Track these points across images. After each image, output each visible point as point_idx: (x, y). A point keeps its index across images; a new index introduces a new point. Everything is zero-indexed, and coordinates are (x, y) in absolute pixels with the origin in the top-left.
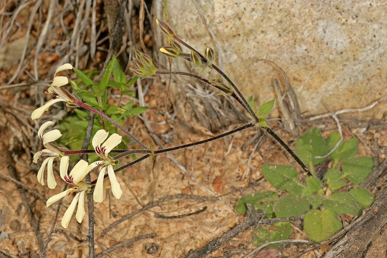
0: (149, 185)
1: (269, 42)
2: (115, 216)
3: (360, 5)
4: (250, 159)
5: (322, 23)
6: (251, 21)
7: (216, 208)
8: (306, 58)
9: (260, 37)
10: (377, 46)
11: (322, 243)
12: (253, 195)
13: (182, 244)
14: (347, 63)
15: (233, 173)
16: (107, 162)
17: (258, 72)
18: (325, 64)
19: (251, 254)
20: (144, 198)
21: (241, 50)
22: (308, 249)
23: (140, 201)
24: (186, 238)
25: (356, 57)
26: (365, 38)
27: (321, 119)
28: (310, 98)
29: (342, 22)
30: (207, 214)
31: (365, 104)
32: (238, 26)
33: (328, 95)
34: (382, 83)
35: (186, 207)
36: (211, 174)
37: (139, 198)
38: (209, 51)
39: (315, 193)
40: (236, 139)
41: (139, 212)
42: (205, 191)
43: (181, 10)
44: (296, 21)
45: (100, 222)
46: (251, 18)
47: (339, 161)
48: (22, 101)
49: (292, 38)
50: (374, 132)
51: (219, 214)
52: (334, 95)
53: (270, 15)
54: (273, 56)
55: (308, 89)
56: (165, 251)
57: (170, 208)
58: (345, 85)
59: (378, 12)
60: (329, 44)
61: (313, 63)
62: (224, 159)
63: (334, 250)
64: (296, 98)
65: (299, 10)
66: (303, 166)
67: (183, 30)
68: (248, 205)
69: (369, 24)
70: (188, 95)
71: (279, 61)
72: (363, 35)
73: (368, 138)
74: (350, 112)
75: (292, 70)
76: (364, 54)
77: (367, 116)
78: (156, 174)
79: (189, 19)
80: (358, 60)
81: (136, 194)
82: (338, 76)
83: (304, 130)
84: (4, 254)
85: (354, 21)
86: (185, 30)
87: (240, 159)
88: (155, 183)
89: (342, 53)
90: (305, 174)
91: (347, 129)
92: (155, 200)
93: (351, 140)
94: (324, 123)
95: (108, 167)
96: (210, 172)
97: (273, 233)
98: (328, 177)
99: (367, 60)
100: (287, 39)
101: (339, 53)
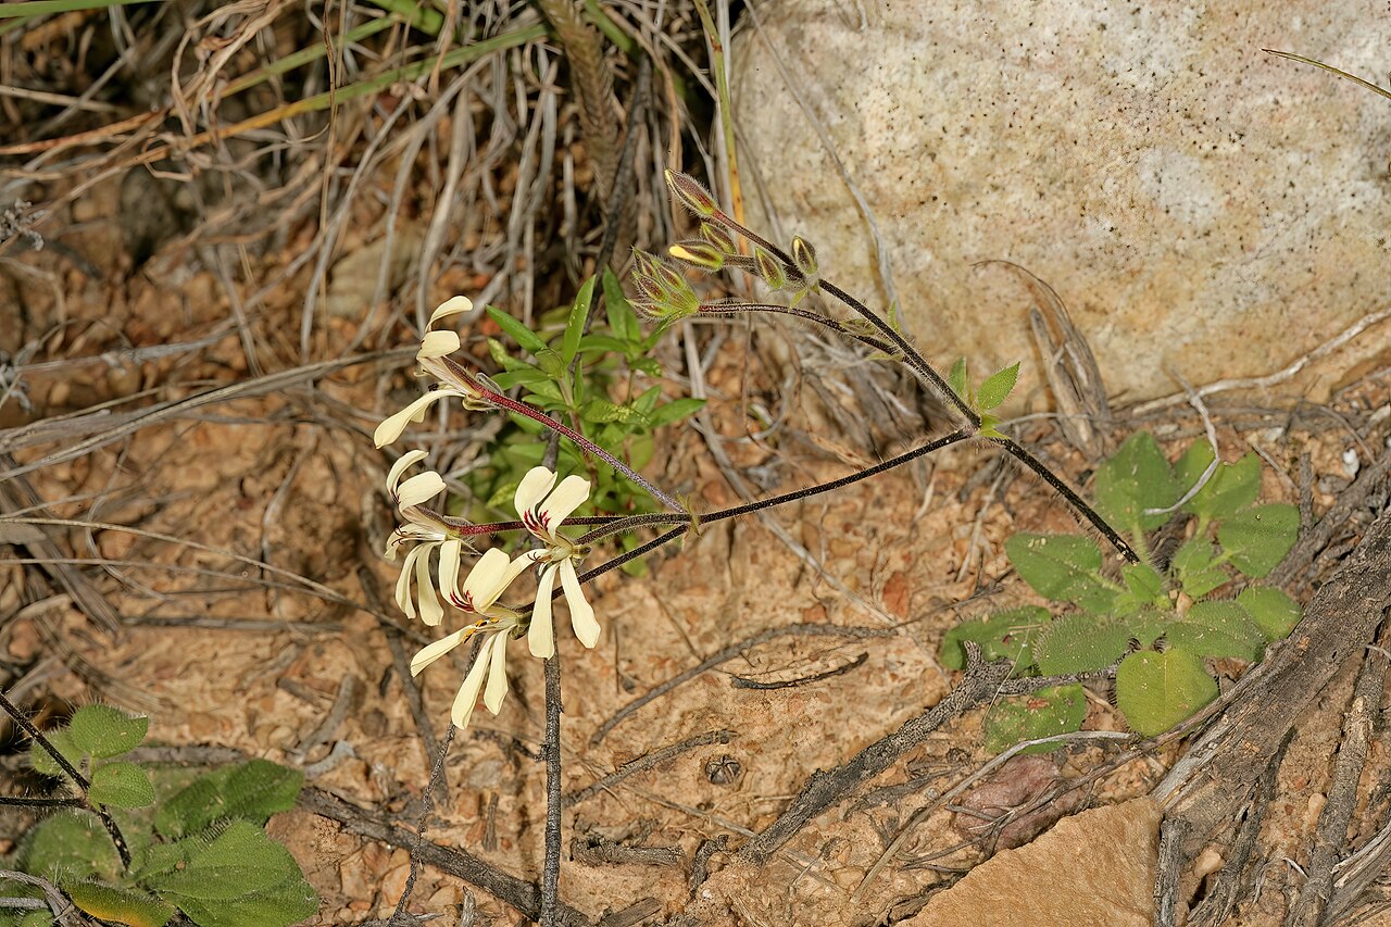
0: (719, 604)
1: (1014, 215)
2: (629, 688)
3: (1249, 106)
4: (979, 523)
5: (1150, 158)
6: (962, 162)
7: (892, 657)
8: (1116, 250)
9: (990, 201)
10: (1301, 211)
11: (1161, 739)
12: (985, 618)
13: (802, 755)
14: (1224, 260)
15: (939, 563)
16: (558, 553)
17: (989, 295)
18: (1166, 264)
19: (980, 774)
20: (707, 638)
21: (943, 240)
22: (1126, 756)
23: (696, 647)
24: (814, 738)
25: (1245, 242)
26: (1268, 190)
27: (1164, 409)
28: (1133, 356)
29: (1202, 152)
30: (868, 674)
31: (1279, 362)
32: (929, 175)
33: (1179, 346)
34: (1321, 307)
35: (814, 658)
36: (878, 568)
37: (693, 639)
38: (801, 249)
39: (1149, 607)
40: (945, 472)
41: (692, 675)
42: (864, 612)
43: (781, 140)
44: (1083, 154)
45: (592, 706)
46: (962, 152)
47: (1213, 519)
48: (398, 397)
49: (1073, 199)
50: (1304, 436)
51: (900, 672)
52: (1195, 344)
53: (1010, 143)
54: (1028, 249)
55: (1125, 332)
56: (758, 775)
57: (771, 662)
58: (1223, 318)
59: (1296, 120)
60: (1172, 210)
61: (1135, 264)
62: (914, 527)
63: (1192, 755)
64: (1090, 357)
65: (1087, 124)
66: (1113, 537)
67: (789, 192)
68: (970, 645)
69: (1275, 152)
70: (806, 363)
71: (1044, 261)
72: (1260, 183)
73: (1287, 454)
74: (1239, 388)
75: (1078, 286)
76: (1268, 234)
77: (1287, 396)
78: (739, 572)
79: (800, 164)
80: (1251, 250)
81: (686, 627)
82: (1203, 294)
83: (1119, 442)
84: (341, 800)
85: (1236, 148)
86: (793, 194)
87: (955, 523)
88: (736, 596)
89: (1207, 234)
90: (1120, 557)
91: (1233, 433)
92: (735, 640)
93: (1243, 461)
94: (1173, 421)
95: (562, 564)
96: (875, 562)
97: (1040, 717)
98: (1181, 562)
99: (1275, 248)
100: (1060, 203)
101: (1200, 233)
